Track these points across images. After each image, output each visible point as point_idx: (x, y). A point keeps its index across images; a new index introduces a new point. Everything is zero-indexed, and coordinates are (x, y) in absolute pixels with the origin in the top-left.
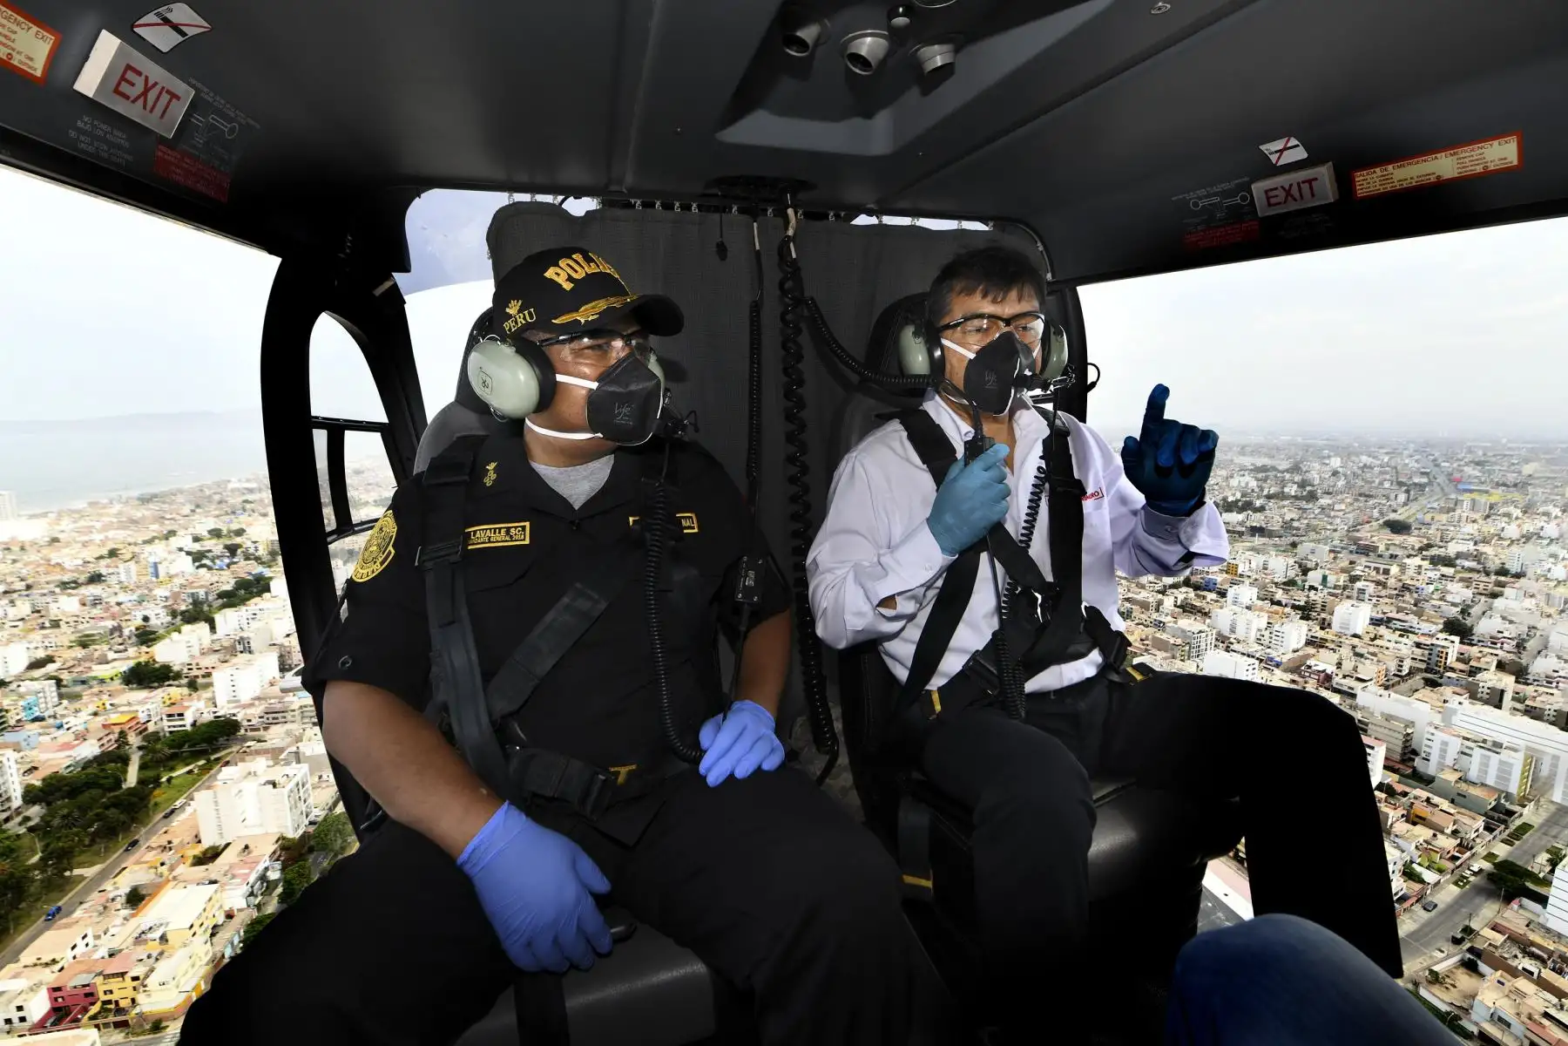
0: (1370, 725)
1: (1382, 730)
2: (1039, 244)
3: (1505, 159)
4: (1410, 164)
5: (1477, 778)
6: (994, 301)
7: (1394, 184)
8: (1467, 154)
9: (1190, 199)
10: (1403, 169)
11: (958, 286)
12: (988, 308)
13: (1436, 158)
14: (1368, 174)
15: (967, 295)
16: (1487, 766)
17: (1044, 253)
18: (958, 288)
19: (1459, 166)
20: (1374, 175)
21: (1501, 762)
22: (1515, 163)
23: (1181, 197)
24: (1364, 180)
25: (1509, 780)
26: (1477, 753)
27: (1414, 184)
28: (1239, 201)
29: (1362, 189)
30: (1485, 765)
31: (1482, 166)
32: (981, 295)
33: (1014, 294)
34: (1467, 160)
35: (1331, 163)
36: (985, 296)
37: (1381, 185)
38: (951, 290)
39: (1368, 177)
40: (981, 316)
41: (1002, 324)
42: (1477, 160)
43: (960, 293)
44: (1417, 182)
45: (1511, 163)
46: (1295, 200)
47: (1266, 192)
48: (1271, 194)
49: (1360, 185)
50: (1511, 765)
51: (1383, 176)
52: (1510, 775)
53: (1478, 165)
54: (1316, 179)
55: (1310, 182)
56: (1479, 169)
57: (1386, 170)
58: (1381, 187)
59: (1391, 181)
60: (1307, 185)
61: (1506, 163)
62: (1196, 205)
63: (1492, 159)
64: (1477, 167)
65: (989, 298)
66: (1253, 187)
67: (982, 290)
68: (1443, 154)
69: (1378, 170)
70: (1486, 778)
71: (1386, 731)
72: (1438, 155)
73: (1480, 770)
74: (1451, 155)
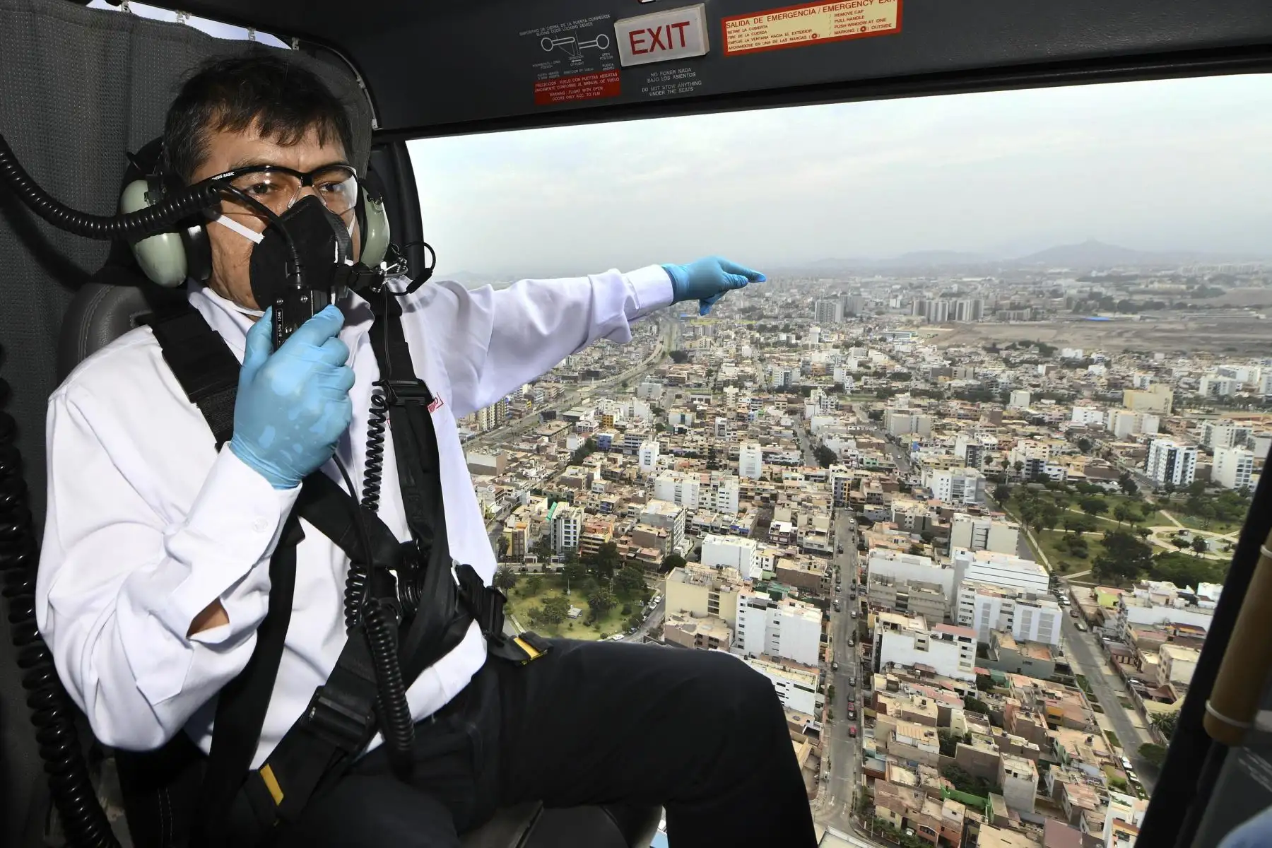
0: (909, 601)
1: (923, 603)
2: (359, 79)
3: (884, 20)
4: (787, 16)
5: (1020, 636)
6: (281, 143)
7: (767, 40)
8: (848, 10)
9: (543, 37)
10: (777, 22)
11: (218, 114)
12: (269, 152)
13: (814, 11)
14: (741, 24)
15: (232, 130)
16: (1029, 621)
17: (366, 90)
18: (216, 118)
19: (837, 24)
20: (747, 27)
21: (1043, 615)
22: (894, 26)
23: (530, 32)
24: (736, 31)
25: (1050, 632)
26: (1019, 611)
27: (789, 42)
28: (597, 45)
29: (733, 42)
30: (1027, 622)
31: (860, 27)
32: (258, 132)
33: (311, 134)
34: (845, 17)
35: (703, 4)
36: (265, 133)
37: (753, 39)
38: (204, 121)
39: (741, 28)
40: (260, 168)
41: (298, 182)
42: (855, 18)
43: (220, 129)
44: (791, 39)
45: (889, 25)
46: (663, 48)
47: (632, 34)
48: (636, 37)
49: (732, 37)
50: (1052, 616)
51: (755, 28)
52: (1051, 627)
53: (856, 24)
54: (687, 23)
55: (680, 26)
56: (857, 30)
57: (760, 21)
58: (753, 42)
59: (765, 35)
60: (677, 29)
61: (885, 26)
62: (547, 44)
63: (871, 19)
64: (855, 27)
65: (273, 138)
66: (616, 25)
67: (259, 125)
68: (822, 7)
69: (751, 20)
70: (1028, 634)
71: (929, 604)
72: (816, 8)
73: (1022, 627)
74: (830, 9)
